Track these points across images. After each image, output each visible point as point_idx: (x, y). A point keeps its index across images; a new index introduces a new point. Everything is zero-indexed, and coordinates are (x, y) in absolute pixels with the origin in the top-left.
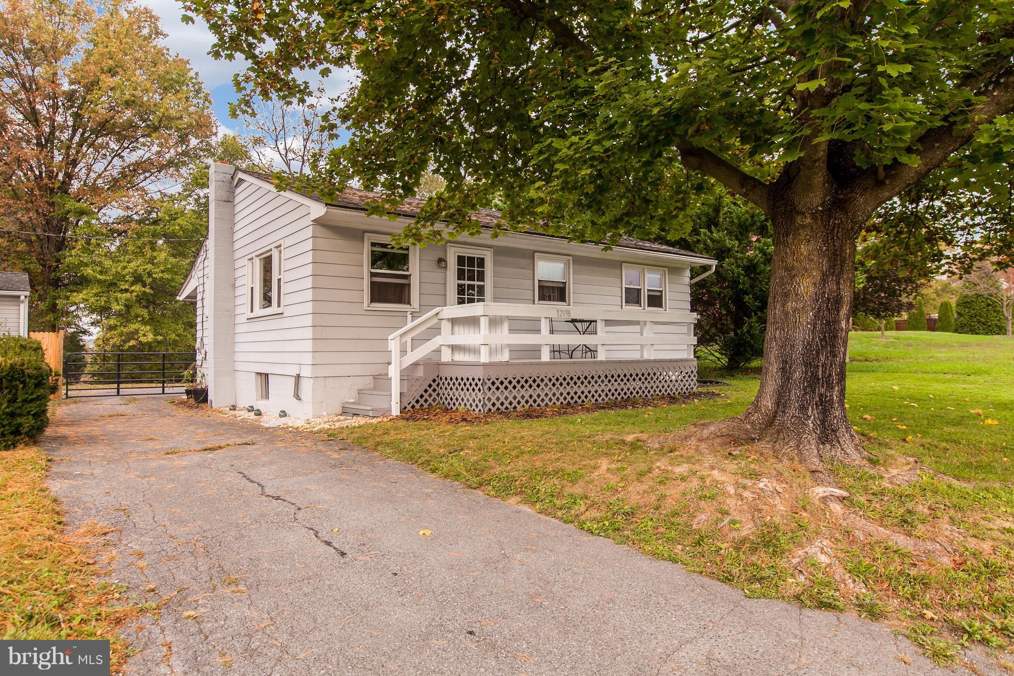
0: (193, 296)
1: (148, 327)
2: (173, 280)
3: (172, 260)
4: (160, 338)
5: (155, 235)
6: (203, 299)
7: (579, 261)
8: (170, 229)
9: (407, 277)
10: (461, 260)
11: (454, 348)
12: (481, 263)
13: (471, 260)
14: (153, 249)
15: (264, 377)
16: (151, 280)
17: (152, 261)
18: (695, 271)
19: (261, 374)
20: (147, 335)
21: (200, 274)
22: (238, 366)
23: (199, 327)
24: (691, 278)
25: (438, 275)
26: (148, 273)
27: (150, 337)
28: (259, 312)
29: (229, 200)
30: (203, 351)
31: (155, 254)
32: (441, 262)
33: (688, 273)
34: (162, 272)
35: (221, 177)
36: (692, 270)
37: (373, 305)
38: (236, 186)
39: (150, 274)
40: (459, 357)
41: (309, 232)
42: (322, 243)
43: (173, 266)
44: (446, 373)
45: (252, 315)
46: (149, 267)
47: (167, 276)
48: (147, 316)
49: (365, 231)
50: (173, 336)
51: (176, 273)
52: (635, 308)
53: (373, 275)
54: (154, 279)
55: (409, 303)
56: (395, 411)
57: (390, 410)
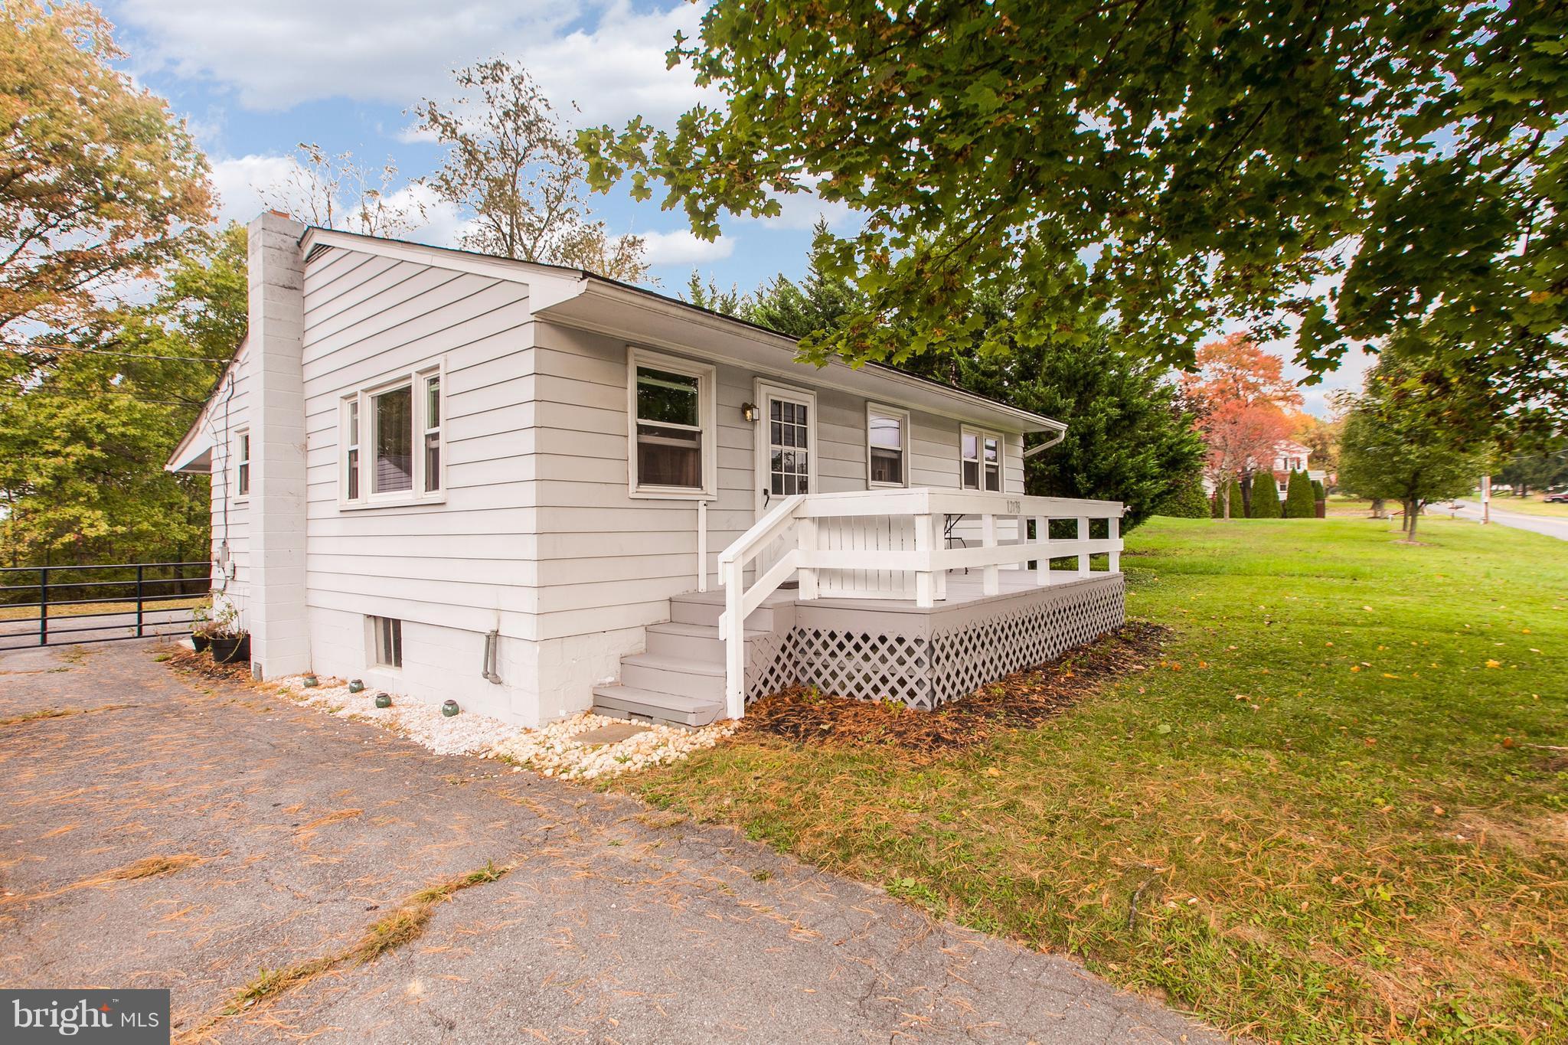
0: (203, 464)
4: (120, 529)
5: (109, 366)
6: (225, 470)
9: (694, 436)
10: (778, 409)
12: (802, 414)
14: (106, 387)
15: (384, 623)
16: (103, 436)
17: (104, 407)
19: (378, 618)
20: (97, 526)
21: (219, 425)
22: (318, 599)
23: (217, 520)
26: (98, 426)
27: (104, 528)
28: (368, 496)
29: (293, 285)
30: (228, 566)
31: (109, 395)
32: (749, 410)
34: (124, 424)
37: (643, 488)
38: (309, 260)
39: (101, 428)
41: (524, 338)
44: (810, 624)
45: (354, 504)
46: (100, 416)
47: (131, 431)
50: (145, 526)
54: (109, 436)
55: (697, 483)
56: (736, 710)
57: (725, 709)
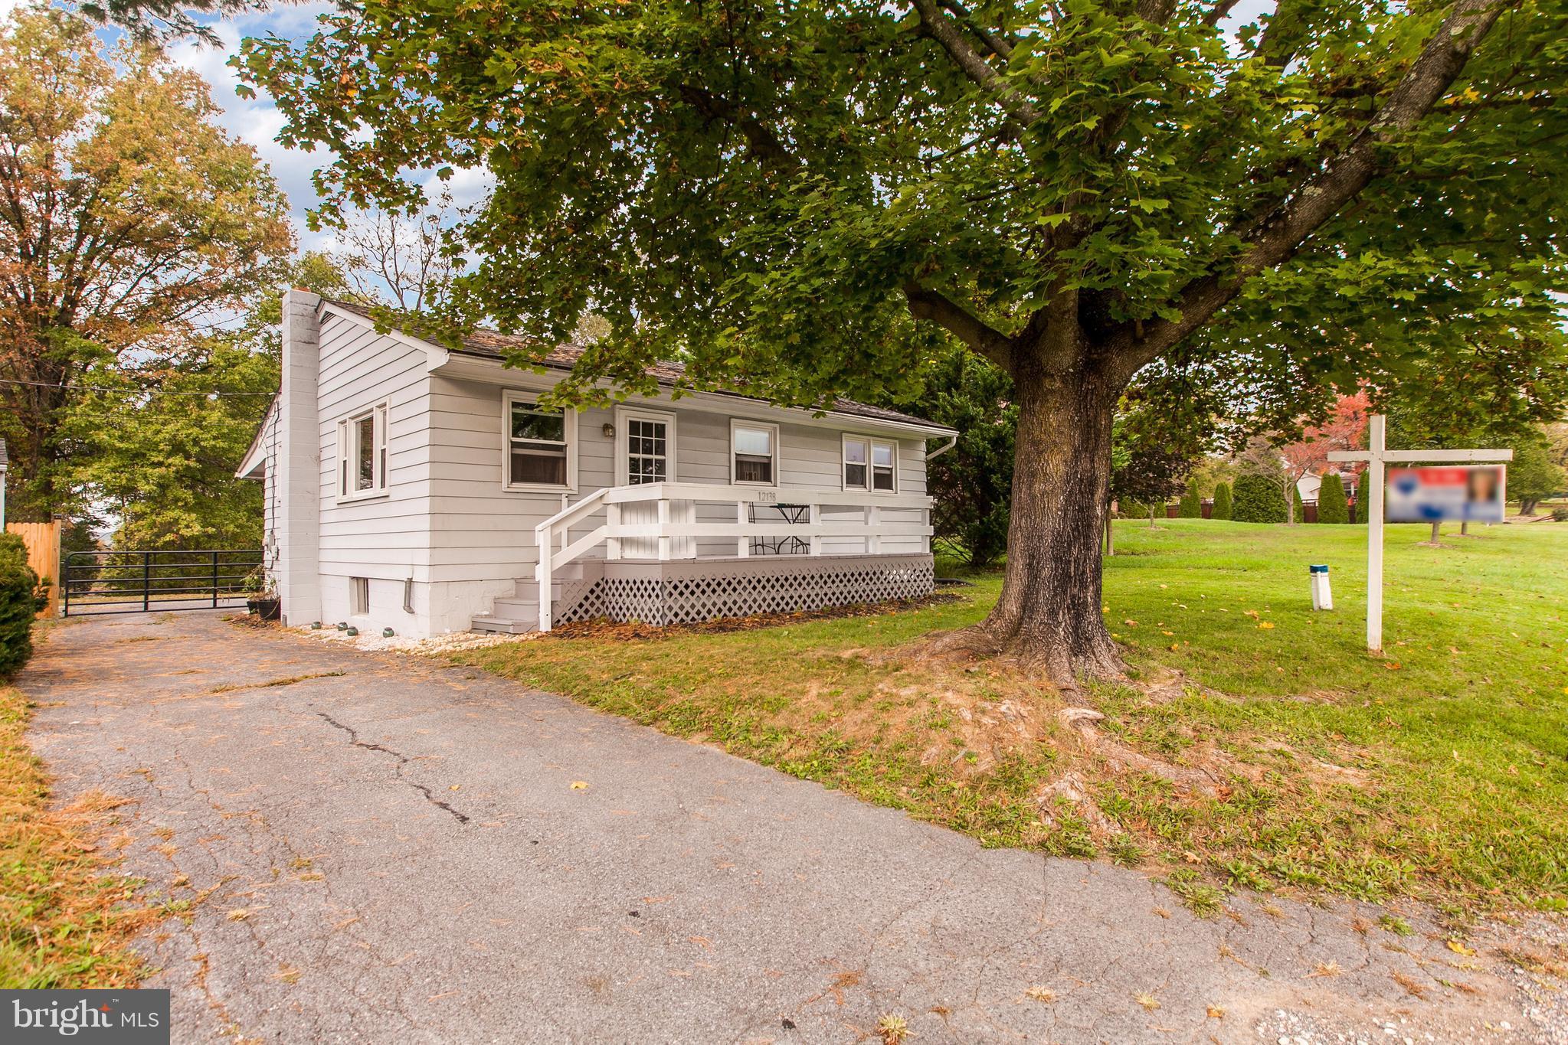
0: (259, 472)
1: (194, 516)
2: (231, 449)
3: (229, 421)
4: (211, 530)
5: (204, 387)
6: (273, 476)
7: (788, 430)
8: (227, 379)
9: (562, 448)
10: (634, 427)
11: (624, 542)
12: (661, 430)
13: (648, 427)
14: (201, 406)
15: (361, 583)
16: (197, 449)
17: (199, 423)
18: (932, 445)
19: (357, 579)
20: (192, 526)
21: (270, 442)
22: (325, 569)
23: (268, 515)
24: (927, 453)
25: (602, 447)
26: (194, 440)
27: (197, 529)
28: (354, 494)
29: (312, 341)
30: (274, 548)
31: (204, 413)
32: (608, 429)
33: (923, 446)
34: (215, 438)
35: (299, 309)
36: (928, 442)
37: (515, 485)
38: (322, 322)
39: (196, 442)
40: (631, 554)
41: (425, 387)
42: (443, 402)
43: (231, 431)
44: (614, 574)
45: (345, 499)
46: (195, 431)
47: (221, 444)
48: (191, 500)
49: (504, 387)
50: (231, 528)
51: (236, 441)
52: (857, 490)
53: (514, 445)
54: (203, 449)
55: (564, 483)
56: (545, 626)
57: (537, 624)
